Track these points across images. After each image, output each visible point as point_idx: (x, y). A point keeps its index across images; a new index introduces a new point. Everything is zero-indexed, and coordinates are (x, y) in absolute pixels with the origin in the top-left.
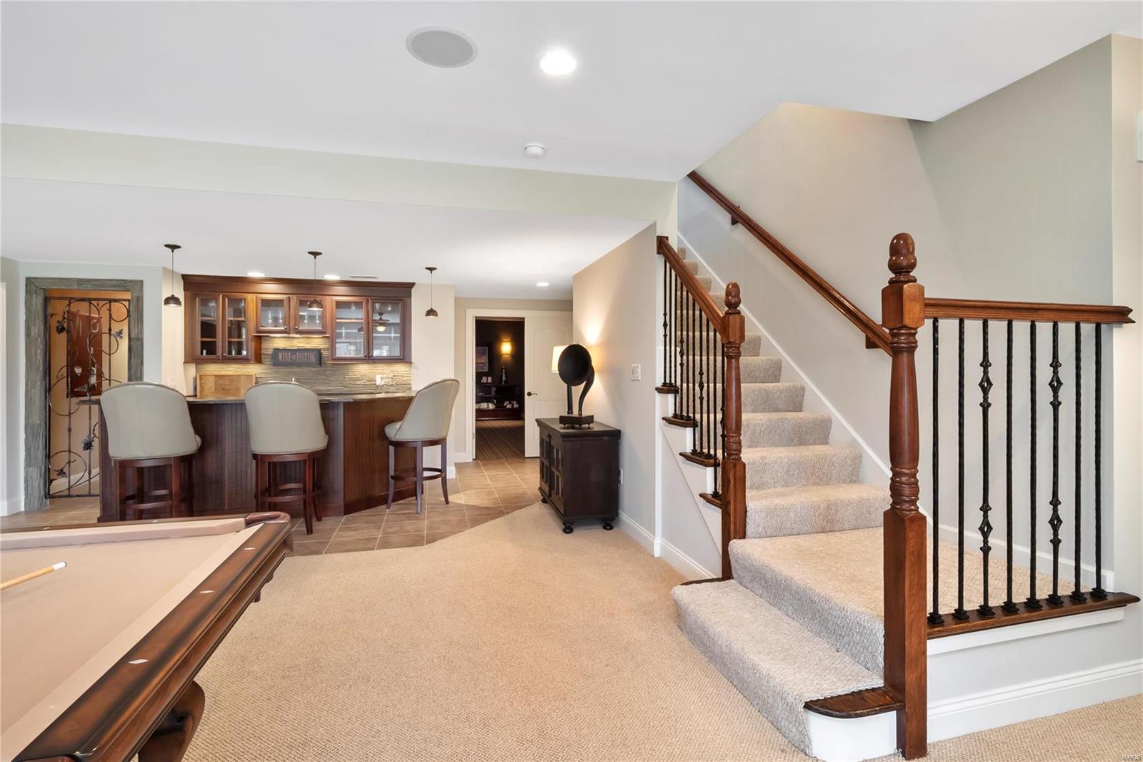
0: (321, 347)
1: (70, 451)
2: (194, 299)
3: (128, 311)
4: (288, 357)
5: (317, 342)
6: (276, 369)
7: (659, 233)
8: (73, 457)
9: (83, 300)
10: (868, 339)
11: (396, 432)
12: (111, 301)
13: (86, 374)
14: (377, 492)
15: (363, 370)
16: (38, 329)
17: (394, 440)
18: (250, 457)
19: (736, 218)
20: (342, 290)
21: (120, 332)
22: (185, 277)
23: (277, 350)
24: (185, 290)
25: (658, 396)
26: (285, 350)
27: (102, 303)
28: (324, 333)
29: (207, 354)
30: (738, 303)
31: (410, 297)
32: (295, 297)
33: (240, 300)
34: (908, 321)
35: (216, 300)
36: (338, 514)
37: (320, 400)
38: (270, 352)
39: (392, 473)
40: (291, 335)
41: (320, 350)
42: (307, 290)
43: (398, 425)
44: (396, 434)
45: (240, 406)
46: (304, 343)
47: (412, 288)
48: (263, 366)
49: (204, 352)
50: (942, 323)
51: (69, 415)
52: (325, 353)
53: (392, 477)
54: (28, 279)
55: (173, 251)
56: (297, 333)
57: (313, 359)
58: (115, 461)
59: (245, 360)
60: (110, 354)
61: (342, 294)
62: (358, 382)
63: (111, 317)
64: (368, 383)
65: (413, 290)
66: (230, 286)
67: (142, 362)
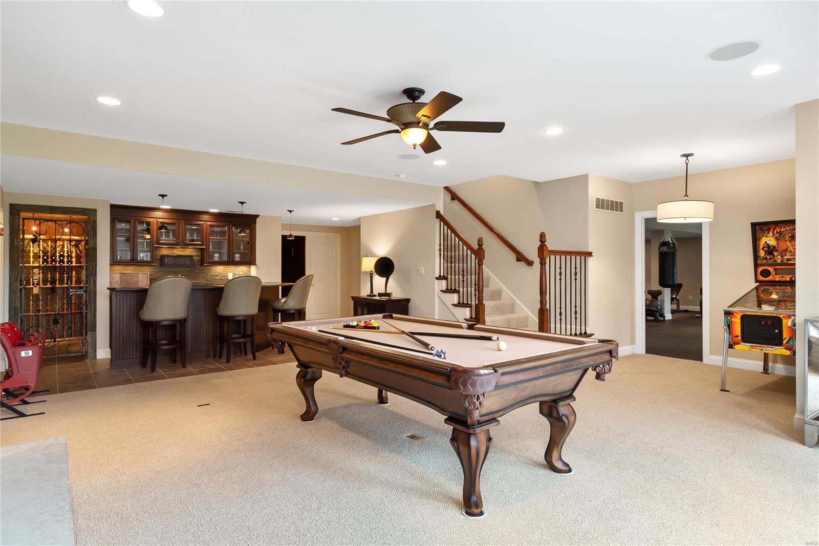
4: (171, 261)
5: (189, 251)
6: (163, 268)
7: (437, 209)
9: (50, 220)
10: (517, 257)
15: (218, 269)
19: (453, 197)
23: (163, 257)
24: (110, 214)
25: (436, 281)
26: (168, 256)
27: (64, 223)
28: (202, 245)
30: (482, 245)
31: (256, 223)
32: (183, 221)
34: (545, 257)
38: (159, 257)
41: (192, 256)
44: (282, 306)
46: (181, 251)
47: (257, 218)
48: (154, 267)
50: (551, 256)
52: (195, 258)
54: (11, 205)
55: (163, 198)
57: (188, 262)
62: (217, 278)
64: (223, 278)
65: (257, 220)
67: (96, 265)
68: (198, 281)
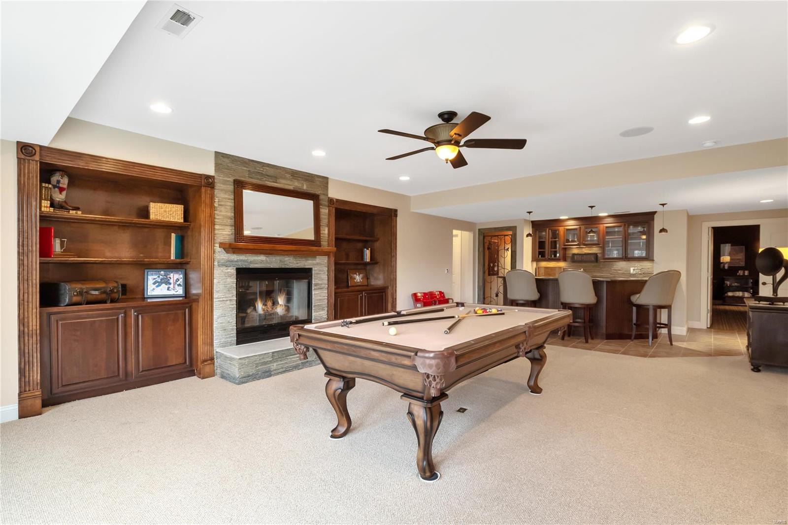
0: (597, 252)
1: (491, 297)
2: (536, 232)
3: (511, 239)
4: (579, 258)
5: (595, 250)
6: (574, 264)
8: (492, 299)
9: (495, 236)
11: (637, 299)
12: (505, 235)
13: (494, 266)
14: (626, 332)
15: (622, 265)
16: (481, 249)
17: (635, 303)
18: (560, 304)
20: (610, 220)
21: (508, 249)
22: (532, 222)
23: (574, 254)
24: (532, 227)
26: (578, 254)
27: (502, 237)
28: (599, 244)
29: (541, 257)
31: (654, 220)
32: (583, 227)
33: (556, 230)
35: (546, 232)
36: (602, 339)
37: (593, 280)
38: (571, 255)
39: (634, 321)
40: (581, 246)
41: (597, 254)
42: (590, 222)
43: (638, 295)
44: (638, 301)
45: (556, 281)
46: (588, 250)
47: (654, 214)
48: (566, 263)
49: (540, 256)
51: (491, 282)
52: (599, 255)
53: (635, 324)
54: (479, 230)
56: (584, 245)
57: (593, 259)
58: (510, 300)
59: (558, 260)
60: (504, 258)
61: (609, 223)
62: (619, 271)
63: (505, 243)
64: (625, 272)
65: (656, 216)
66: (552, 224)
67: (516, 261)
68: (602, 275)
